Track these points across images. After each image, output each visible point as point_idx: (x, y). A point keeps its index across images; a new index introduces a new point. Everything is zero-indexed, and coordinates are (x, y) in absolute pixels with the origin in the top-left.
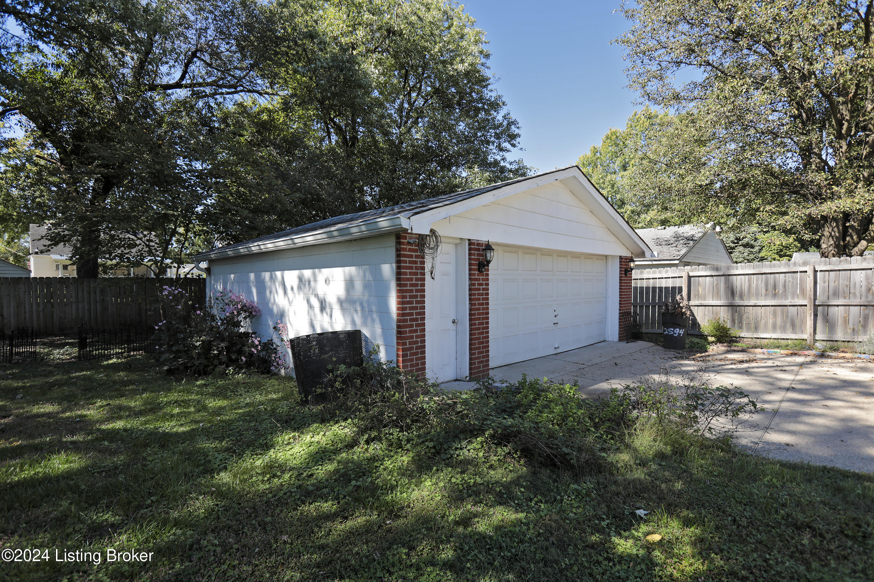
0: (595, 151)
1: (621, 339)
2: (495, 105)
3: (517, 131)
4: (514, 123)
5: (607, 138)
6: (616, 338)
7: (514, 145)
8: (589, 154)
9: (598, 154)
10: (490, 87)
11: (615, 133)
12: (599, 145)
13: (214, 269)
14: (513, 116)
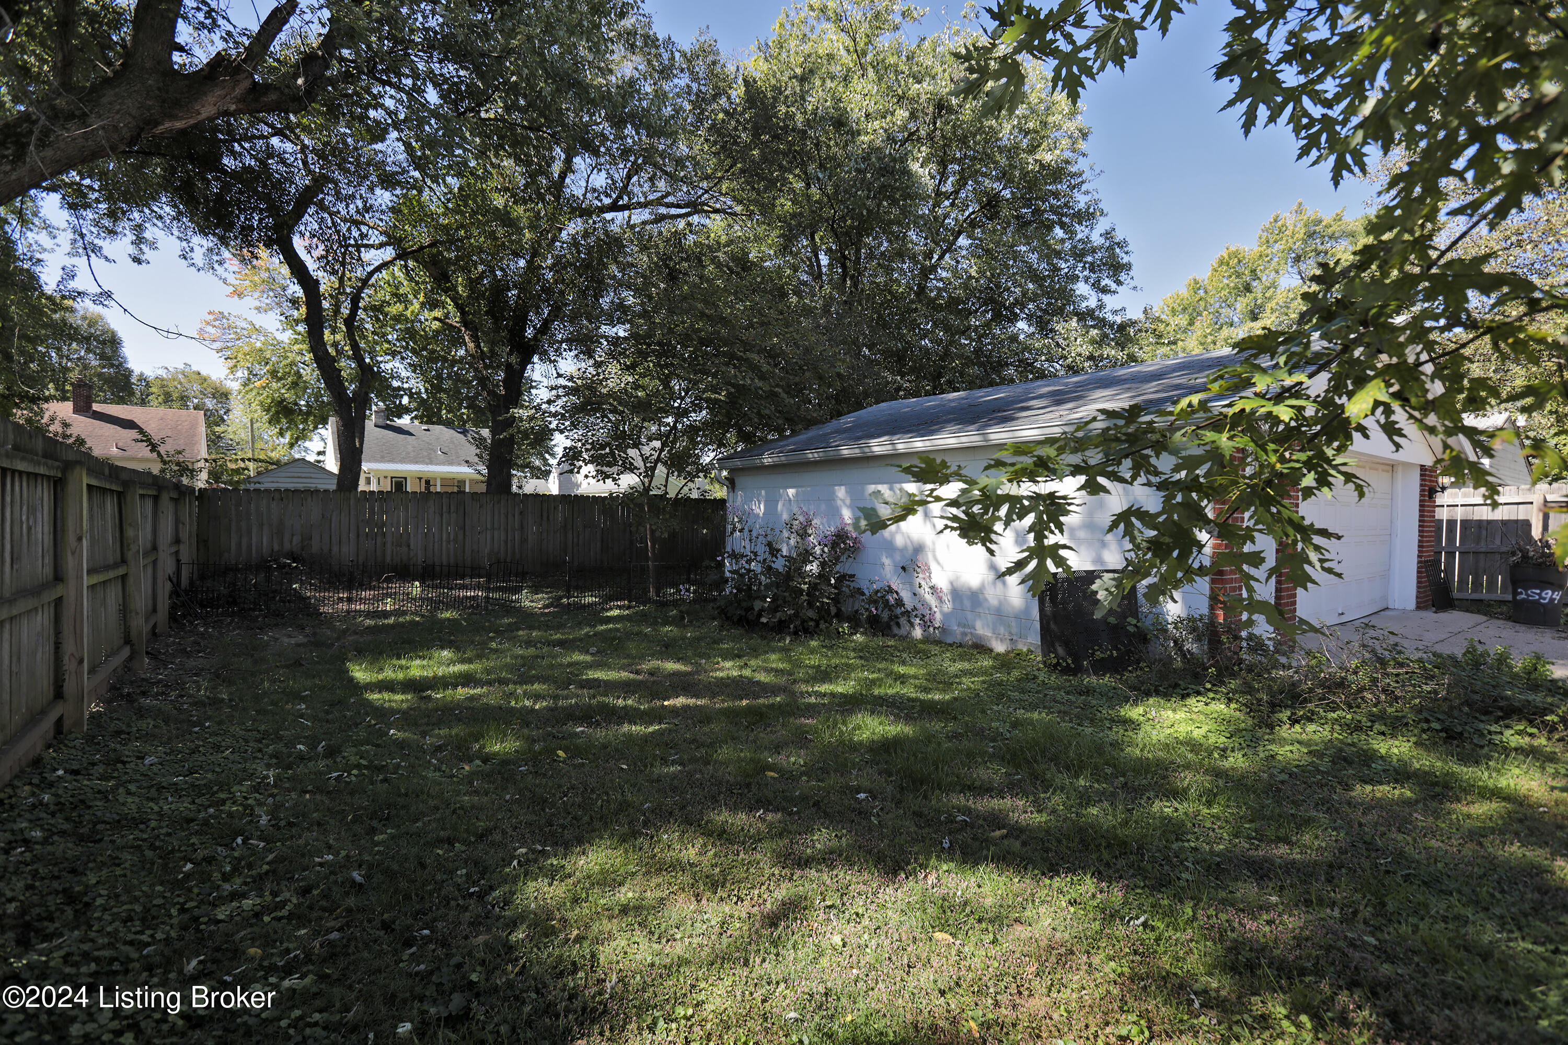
0: (1196, 286)
1: (1419, 607)
2: (1087, 216)
3: (1126, 259)
4: (1121, 245)
5: (1222, 262)
6: (1411, 604)
7: (1119, 283)
8: (1184, 292)
9: (1201, 292)
10: (1084, 187)
11: (1235, 254)
12: (1204, 275)
13: (739, 481)
14: (1119, 236)
